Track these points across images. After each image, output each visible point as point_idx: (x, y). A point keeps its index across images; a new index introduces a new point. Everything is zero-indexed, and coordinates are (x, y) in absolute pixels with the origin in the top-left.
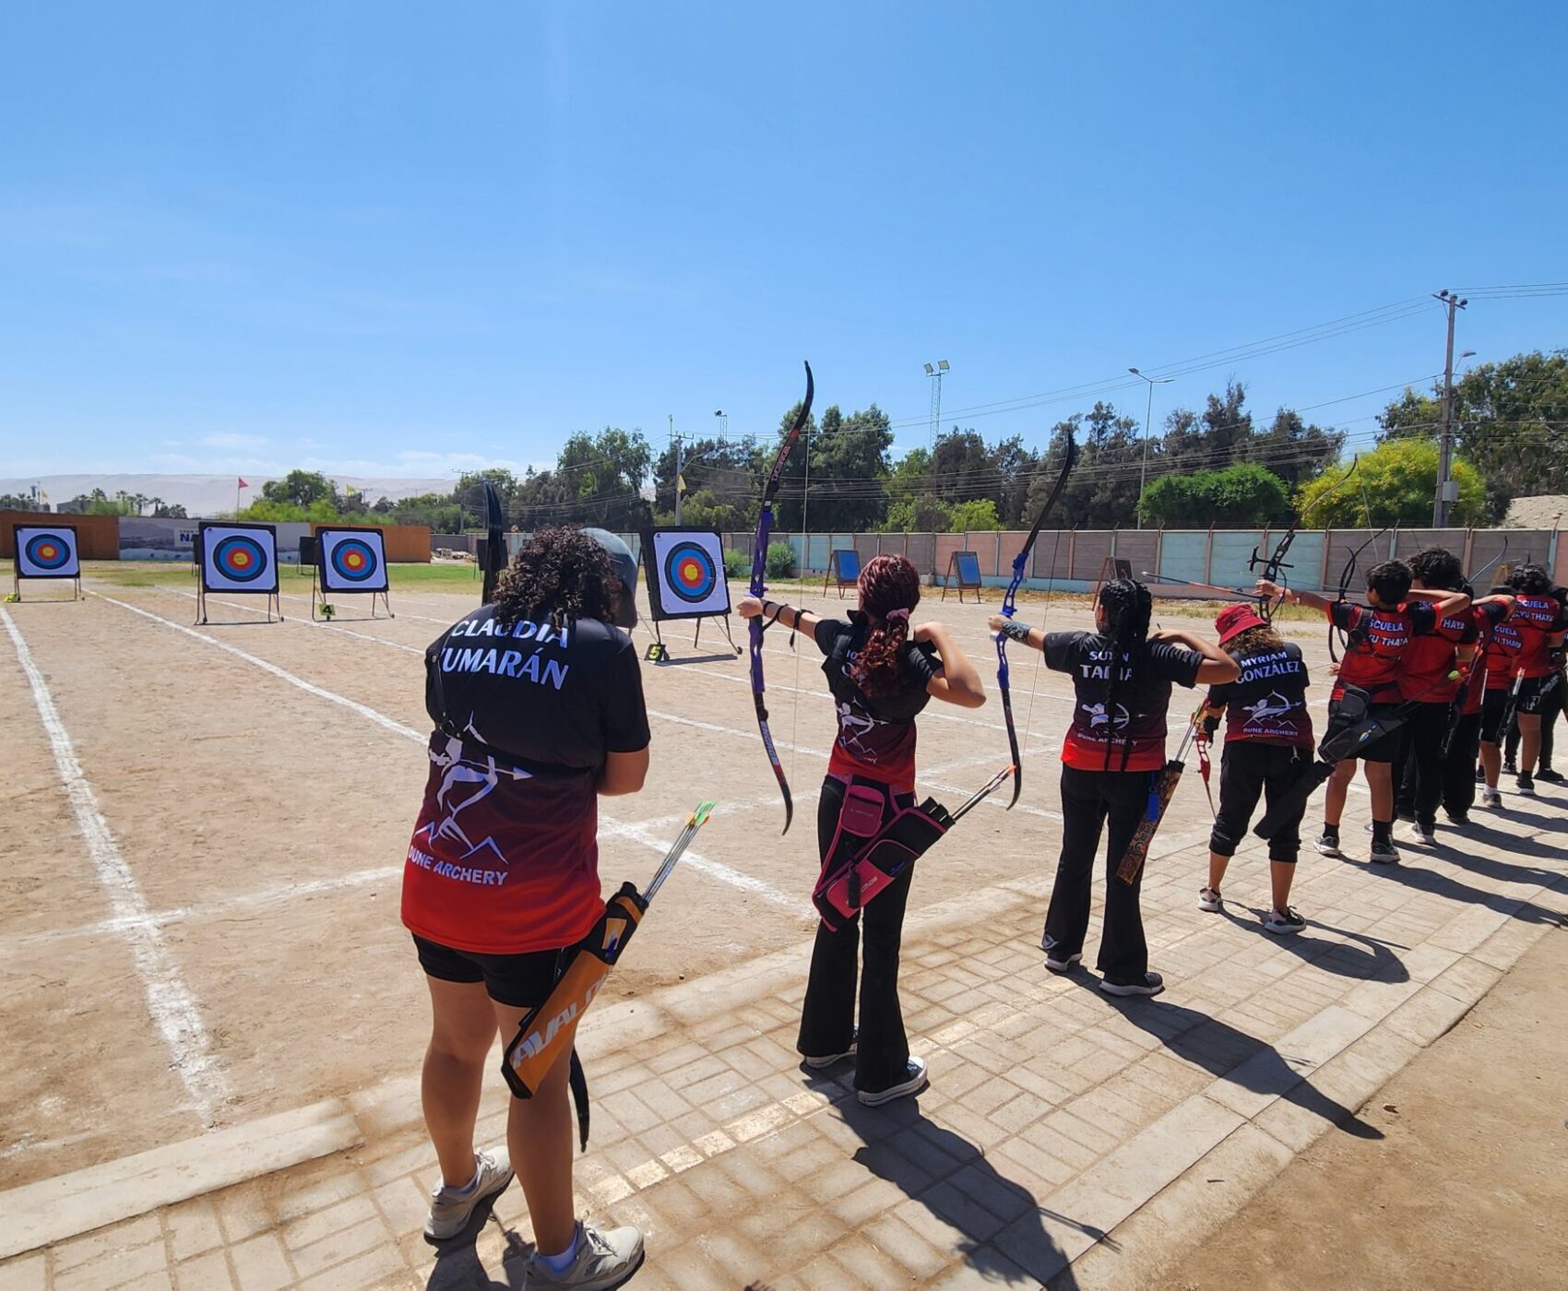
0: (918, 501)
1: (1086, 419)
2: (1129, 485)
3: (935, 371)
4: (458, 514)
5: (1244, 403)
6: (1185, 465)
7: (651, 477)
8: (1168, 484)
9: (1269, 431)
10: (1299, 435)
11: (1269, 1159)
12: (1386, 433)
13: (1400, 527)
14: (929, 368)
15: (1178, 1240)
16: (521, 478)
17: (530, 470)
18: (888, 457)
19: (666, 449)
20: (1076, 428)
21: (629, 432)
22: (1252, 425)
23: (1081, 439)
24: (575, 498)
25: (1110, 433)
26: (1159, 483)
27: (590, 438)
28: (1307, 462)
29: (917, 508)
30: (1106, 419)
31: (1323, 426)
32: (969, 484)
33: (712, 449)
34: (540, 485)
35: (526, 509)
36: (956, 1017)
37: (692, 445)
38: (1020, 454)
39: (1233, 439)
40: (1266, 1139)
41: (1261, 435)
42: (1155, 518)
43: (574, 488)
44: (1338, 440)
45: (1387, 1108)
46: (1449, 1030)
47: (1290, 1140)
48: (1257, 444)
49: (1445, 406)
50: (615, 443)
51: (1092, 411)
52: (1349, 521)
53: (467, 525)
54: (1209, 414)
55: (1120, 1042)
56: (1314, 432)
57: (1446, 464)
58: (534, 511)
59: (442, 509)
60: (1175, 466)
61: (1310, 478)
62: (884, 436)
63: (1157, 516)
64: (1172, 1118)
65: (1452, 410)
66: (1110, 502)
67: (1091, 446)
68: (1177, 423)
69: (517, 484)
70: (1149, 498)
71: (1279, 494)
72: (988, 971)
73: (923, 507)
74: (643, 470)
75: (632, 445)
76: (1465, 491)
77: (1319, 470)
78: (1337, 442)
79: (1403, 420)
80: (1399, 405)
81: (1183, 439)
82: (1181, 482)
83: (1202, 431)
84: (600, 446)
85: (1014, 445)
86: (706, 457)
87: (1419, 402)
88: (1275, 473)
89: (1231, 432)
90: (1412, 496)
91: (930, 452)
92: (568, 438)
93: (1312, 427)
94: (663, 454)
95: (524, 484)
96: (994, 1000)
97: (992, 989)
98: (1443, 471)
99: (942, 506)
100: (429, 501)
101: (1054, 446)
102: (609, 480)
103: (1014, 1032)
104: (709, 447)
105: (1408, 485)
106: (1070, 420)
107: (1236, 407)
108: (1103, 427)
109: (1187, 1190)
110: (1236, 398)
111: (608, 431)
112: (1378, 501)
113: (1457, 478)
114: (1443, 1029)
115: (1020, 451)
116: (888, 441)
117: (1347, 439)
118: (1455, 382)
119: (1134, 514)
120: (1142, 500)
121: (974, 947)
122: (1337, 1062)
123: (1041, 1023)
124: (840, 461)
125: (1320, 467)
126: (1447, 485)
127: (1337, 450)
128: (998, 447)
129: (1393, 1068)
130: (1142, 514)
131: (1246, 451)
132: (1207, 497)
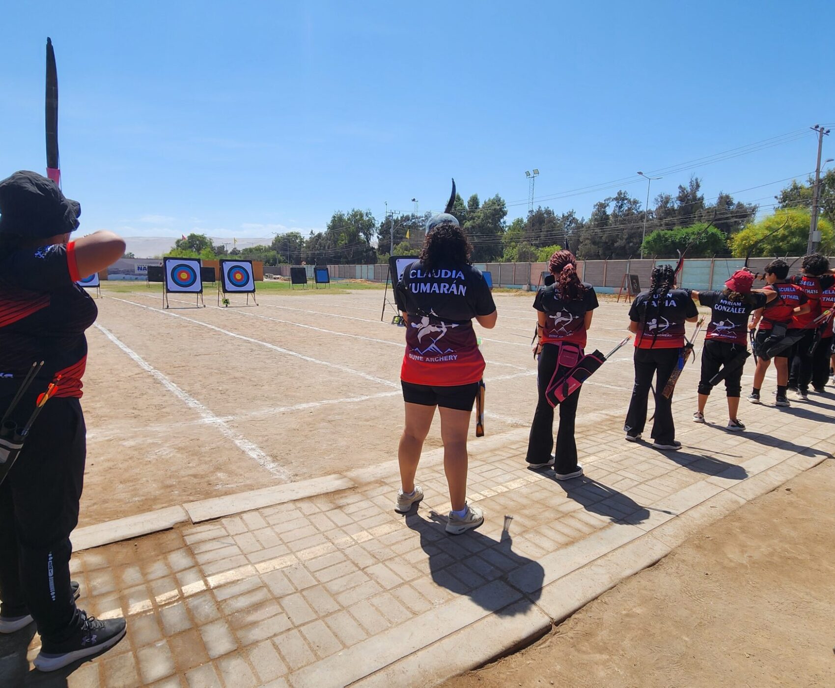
0: (519, 246)
1: (613, 200)
2: (636, 236)
3: (532, 174)
4: (274, 256)
5: (700, 189)
6: (667, 224)
7: (376, 235)
8: (659, 235)
9: (715, 205)
10: (731, 207)
11: (736, 502)
12: (781, 205)
13: (788, 256)
14: (528, 174)
15: (700, 523)
16: (307, 237)
17: (312, 232)
18: (504, 222)
19: (383, 220)
20: (608, 205)
21: (364, 211)
22: (704, 202)
23: (609, 211)
24: (335, 247)
25: (625, 208)
26: (654, 235)
27: (344, 215)
28: (736, 222)
29: (519, 250)
30: (623, 200)
31: (745, 202)
32: (547, 236)
33: (408, 220)
34: (317, 240)
35: (310, 253)
36: (590, 455)
37: (398, 218)
38: (574, 220)
39: (693, 210)
40: (734, 496)
41: (710, 208)
42: (651, 254)
43: (335, 242)
44: (754, 210)
45: (787, 490)
46: (815, 466)
47: (745, 497)
48: (708, 212)
49: (815, 189)
50: (357, 217)
51: (615, 195)
52: (760, 253)
53: (280, 262)
54: (680, 197)
55: (665, 464)
56: (740, 205)
57: (815, 222)
58: (314, 254)
59: (266, 253)
60: (661, 225)
61: (738, 231)
62: (502, 212)
63: (652, 252)
64: (692, 487)
65: (820, 193)
66: (625, 246)
67: (615, 215)
68: (661, 201)
69: (305, 240)
70: (648, 242)
71: (720, 240)
72: (599, 440)
73: (522, 250)
74: (371, 232)
75: (365, 218)
76: (824, 237)
77: (742, 227)
78: (753, 211)
79: (791, 198)
80: (789, 190)
81: (665, 211)
82: (666, 234)
83: (676, 207)
84: (349, 219)
85: (570, 215)
86: (405, 224)
87: (801, 188)
88: (718, 228)
89: (692, 206)
90: (794, 240)
91: (525, 221)
92: (333, 214)
93: (739, 203)
94: (382, 223)
95: (308, 240)
96: (605, 450)
97: (604, 446)
98: (813, 225)
99: (533, 249)
100: (258, 249)
101: (594, 215)
102: (353, 237)
103: (617, 460)
104: (407, 218)
105: (793, 234)
106: (605, 201)
107: (695, 192)
108: (622, 205)
109: (702, 509)
110: (695, 186)
111: (353, 211)
112: (776, 243)
113: (821, 230)
114: (812, 465)
115: (574, 218)
116: (505, 214)
117: (759, 209)
118: (822, 176)
119: (639, 252)
120: (643, 244)
121: (592, 433)
122: (764, 473)
123: (627, 458)
124: (478, 225)
125: (743, 225)
126: (815, 234)
127: (753, 216)
128: (561, 216)
129: (789, 477)
130: (643, 251)
131: (702, 216)
132: (680, 242)
